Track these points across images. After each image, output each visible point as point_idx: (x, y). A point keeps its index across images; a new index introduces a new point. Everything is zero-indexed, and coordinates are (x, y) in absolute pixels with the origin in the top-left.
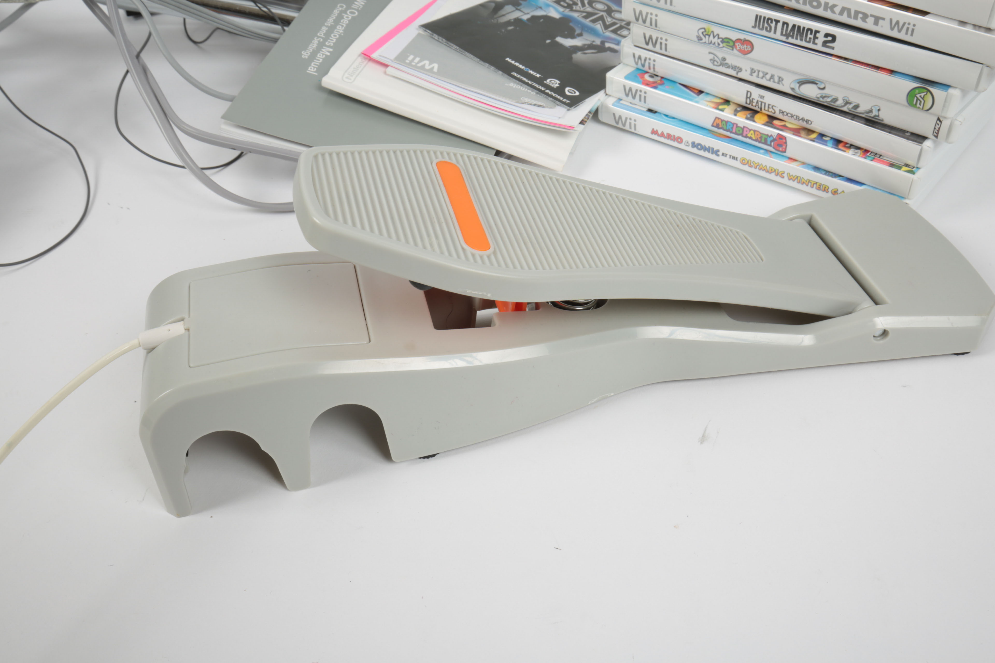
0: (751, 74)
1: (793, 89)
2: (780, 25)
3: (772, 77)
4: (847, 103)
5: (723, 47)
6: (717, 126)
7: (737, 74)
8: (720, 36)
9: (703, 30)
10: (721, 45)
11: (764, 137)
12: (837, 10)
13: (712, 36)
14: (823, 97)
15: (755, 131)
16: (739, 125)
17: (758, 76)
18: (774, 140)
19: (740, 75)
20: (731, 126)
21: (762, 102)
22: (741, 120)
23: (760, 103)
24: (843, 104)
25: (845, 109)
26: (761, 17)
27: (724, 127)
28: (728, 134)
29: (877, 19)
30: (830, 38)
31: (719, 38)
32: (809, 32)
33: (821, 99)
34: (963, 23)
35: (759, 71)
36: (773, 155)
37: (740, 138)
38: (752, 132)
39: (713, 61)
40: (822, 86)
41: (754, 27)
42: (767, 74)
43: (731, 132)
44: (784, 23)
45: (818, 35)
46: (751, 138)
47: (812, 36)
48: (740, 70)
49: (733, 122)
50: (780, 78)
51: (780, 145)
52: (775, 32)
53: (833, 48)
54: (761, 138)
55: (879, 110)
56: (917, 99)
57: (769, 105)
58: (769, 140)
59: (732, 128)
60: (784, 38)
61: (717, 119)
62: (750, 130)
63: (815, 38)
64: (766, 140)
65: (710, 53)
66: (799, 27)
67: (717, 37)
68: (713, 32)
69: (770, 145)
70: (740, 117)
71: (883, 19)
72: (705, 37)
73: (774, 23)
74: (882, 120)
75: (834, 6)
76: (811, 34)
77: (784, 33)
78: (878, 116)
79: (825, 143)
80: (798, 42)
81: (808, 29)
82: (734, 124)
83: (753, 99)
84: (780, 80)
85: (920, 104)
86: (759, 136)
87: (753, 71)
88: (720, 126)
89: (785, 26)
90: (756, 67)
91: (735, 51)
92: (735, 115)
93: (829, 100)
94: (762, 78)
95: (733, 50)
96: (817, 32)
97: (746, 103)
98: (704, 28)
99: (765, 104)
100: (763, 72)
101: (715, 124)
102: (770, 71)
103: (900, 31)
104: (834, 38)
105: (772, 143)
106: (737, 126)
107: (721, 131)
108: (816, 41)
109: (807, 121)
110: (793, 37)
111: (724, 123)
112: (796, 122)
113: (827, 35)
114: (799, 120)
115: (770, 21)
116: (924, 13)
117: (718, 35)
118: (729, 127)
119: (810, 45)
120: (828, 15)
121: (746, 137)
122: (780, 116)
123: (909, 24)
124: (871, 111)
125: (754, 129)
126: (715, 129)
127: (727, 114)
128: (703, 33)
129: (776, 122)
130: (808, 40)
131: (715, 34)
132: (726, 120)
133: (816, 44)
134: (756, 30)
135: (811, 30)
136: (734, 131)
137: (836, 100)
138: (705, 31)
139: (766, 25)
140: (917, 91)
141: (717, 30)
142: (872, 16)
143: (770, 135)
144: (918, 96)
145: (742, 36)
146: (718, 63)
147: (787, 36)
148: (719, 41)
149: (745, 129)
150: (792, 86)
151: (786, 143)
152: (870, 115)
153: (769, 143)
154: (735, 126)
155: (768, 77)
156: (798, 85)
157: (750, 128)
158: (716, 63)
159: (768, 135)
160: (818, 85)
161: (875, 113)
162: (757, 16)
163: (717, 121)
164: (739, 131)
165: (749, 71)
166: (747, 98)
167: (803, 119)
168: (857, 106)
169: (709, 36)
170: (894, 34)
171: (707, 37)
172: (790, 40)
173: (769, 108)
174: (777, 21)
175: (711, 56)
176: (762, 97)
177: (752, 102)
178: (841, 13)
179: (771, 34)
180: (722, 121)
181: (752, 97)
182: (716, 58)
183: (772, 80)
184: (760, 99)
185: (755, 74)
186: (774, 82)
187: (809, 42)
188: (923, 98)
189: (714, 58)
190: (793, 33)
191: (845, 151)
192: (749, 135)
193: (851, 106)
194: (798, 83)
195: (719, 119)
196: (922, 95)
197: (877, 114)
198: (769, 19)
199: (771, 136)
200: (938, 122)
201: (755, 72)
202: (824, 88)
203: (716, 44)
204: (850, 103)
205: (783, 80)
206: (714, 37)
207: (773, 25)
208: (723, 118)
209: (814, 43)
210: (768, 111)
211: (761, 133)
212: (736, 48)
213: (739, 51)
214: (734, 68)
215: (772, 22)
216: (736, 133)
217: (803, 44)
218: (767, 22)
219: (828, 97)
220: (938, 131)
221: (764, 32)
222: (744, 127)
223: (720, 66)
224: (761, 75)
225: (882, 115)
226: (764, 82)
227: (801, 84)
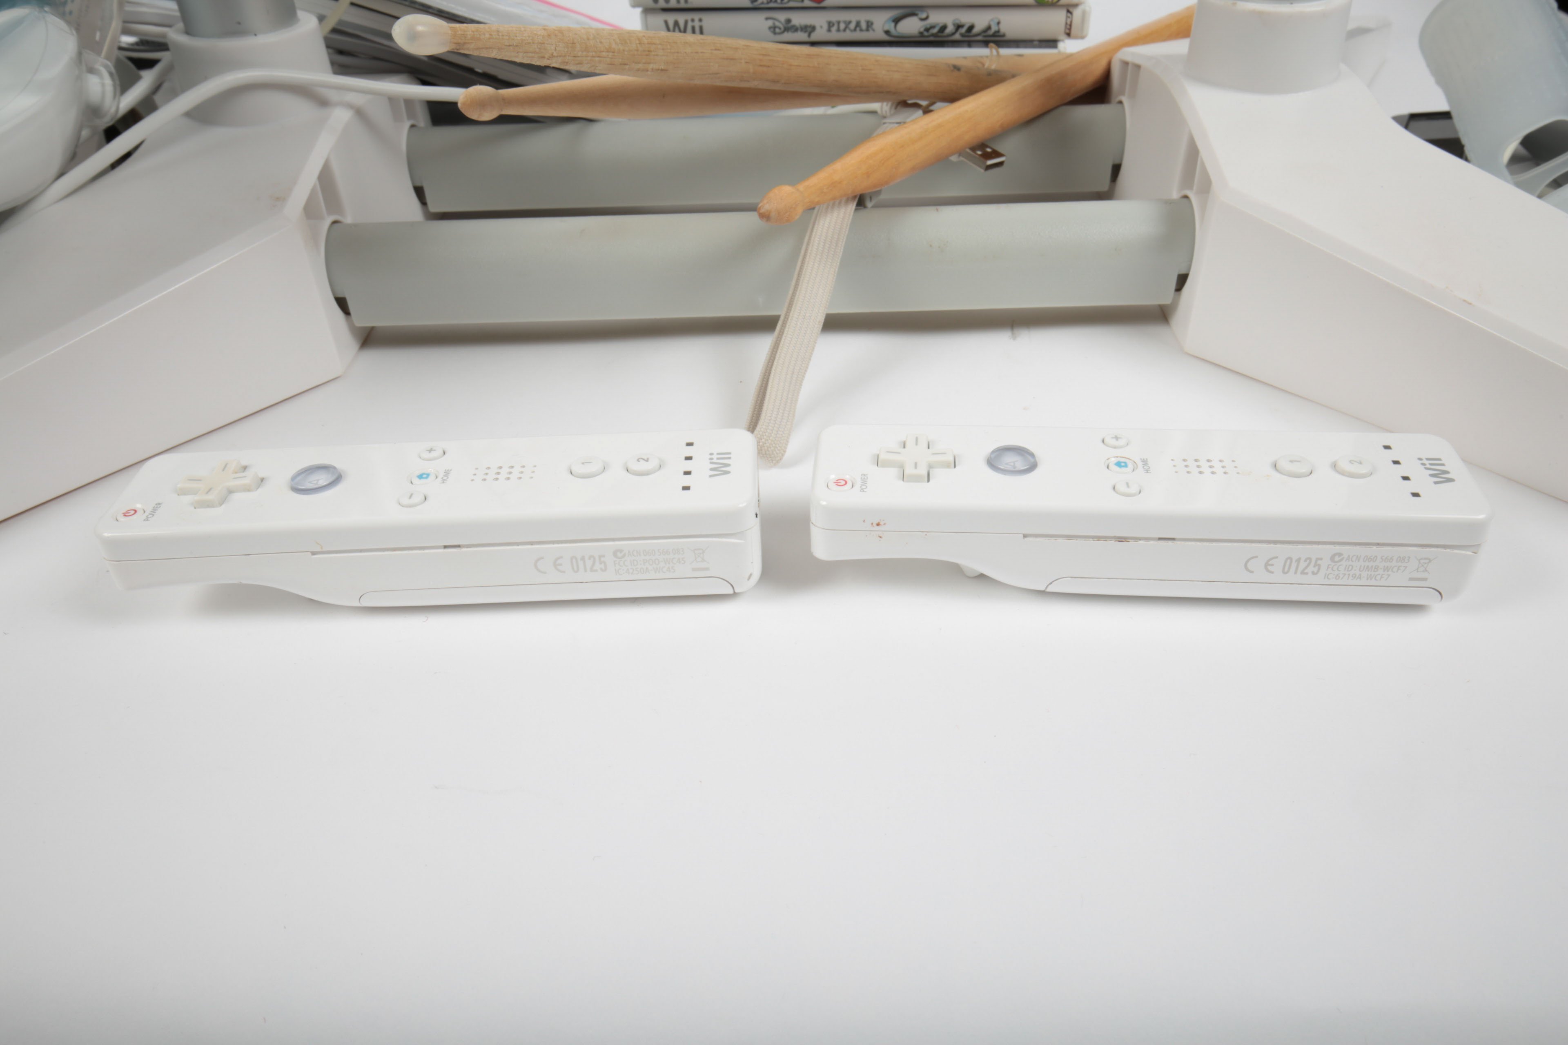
0: (829, 30)
1: (887, 32)
3: (858, 24)
4: (959, 27)
7: (809, 36)
14: (927, 30)
17: (838, 30)
19: (815, 37)
24: (954, 31)
25: (957, 37)
33: (926, 34)
35: (839, 23)
39: (773, 29)
40: (924, 16)
42: (850, 22)
48: (813, 28)
50: (868, 22)
55: (998, 23)
65: (767, 19)
74: (1004, 35)
78: (998, 31)
84: (869, 24)
87: (830, 25)
90: (834, 18)
93: (935, 31)
94: (845, 30)
100: (845, 22)
102: (854, 18)
124: (989, 28)
137: (944, 28)
146: (780, 28)
150: (886, 28)
152: (989, 32)
155: (852, 26)
156: (893, 24)
158: (777, 30)
160: (919, 15)
161: (994, 28)
165: (825, 26)
168: (971, 28)
175: (770, 23)
182: (777, 24)
183: (858, 29)
185: (834, 29)
186: (861, 30)
189: (774, 24)
193: (963, 30)
194: (894, 21)
197: (997, 29)
200: (1069, 15)
201: (833, 25)
202: (927, 17)
204: (963, 26)
205: (872, 24)
214: (804, 29)
219: (934, 27)
220: (1071, 25)
223: (783, 32)
224: (842, 26)
225: (1003, 28)
226: (848, 36)
227: (897, 21)
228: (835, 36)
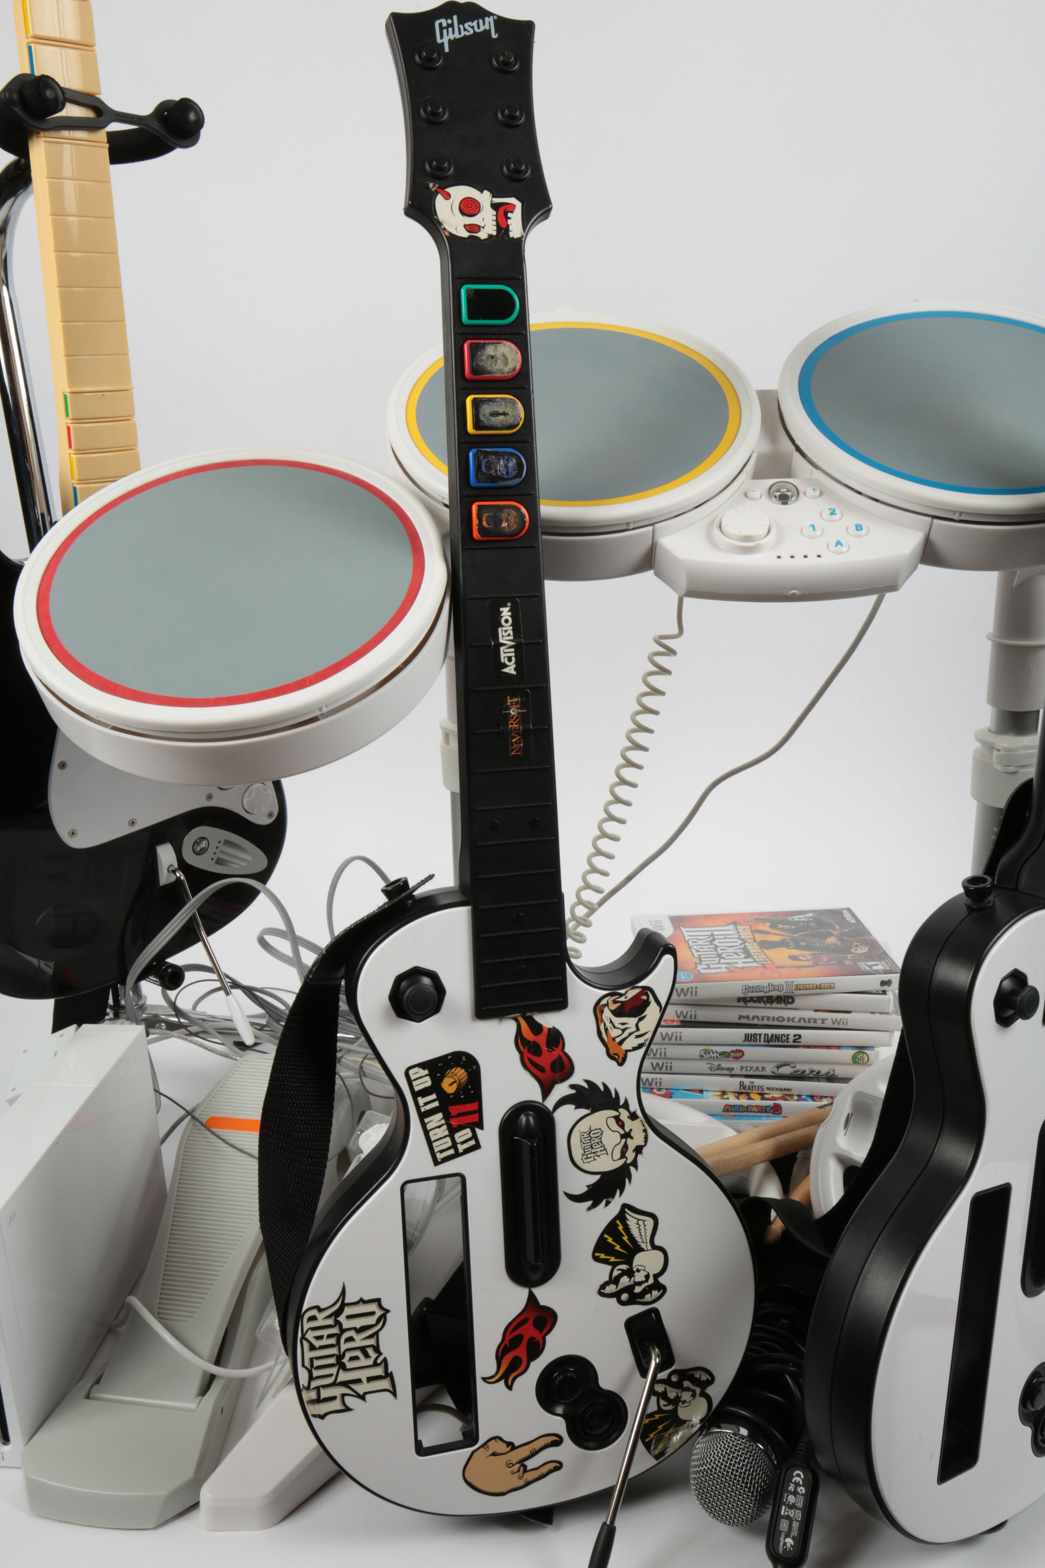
0: (741, 1070)
1: (773, 1072)
2: (762, 1037)
3: (757, 1068)
4: (812, 1071)
5: (721, 1058)
6: (727, 1111)
7: (730, 1072)
8: (718, 1052)
9: (704, 1051)
10: (719, 1057)
11: (764, 1108)
12: (796, 1020)
13: (711, 1053)
14: (795, 1072)
15: (757, 1106)
16: (744, 1105)
17: (746, 1070)
18: (772, 1108)
19: (733, 1073)
20: (738, 1107)
21: (752, 1086)
22: (743, 1101)
23: (751, 1087)
24: (809, 1073)
25: (811, 1075)
26: (748, 1034)
27: (733, 1110)
28: (736, 1114)
29: (823, 1021)
30: (797, 1037)
31: (717, 1053)
32: (783, 1036)
33: (794, 1074)
34: (873, 1013)
35: (747, 1067)
36: (773, 1118)
37: (746, 1114)
38: (755, 1107)
39: (711, 1069)
40: (793, 1066)
41: (745, 1041)
42: (753, 1067)
43: (738, 1112)
44: (765, 1035)
45: (789, 1037)
46: (754, 1112)
47: (785, 1038)
48: (733, 1069)
49: (739, 1104)
50: (763, 1067)
51: (778, 1110)
52: (760, 1041)
53: (800, 1042)
54: (762, 1109)
55: (834, 1071)
56: (859, 1059)
57: (758, 1086)
58: (768, 1109)
59: (739, 1109)
60: (766, 1043)
61: (726, 1106)
62: (753, 1106)
63: (788, 1038)
64: (766, 1110)
65: (708, 1064)
66: (776, 1035)
67: (715, 1053)
68: (712, 1050)
69: (770, 1112)
70: (743, 1098)
71: (827, 1019)
72: (706, 1054)
73: (758, 1036)
74: (837, 1076)
75: (794, 1018)
76: (785, 1037)
77: (766, 1040)
79: (805, 1100)
80: (777, 1043)
81: (782, 1035)
82: (740, 1106)
83: (745, 1086)
84: (763, 1069)
85: (861, 1061)
86: (761, 1108)
87: (742, 1068)
88: (730, 1110)
89: (766, 1036)
90: (744, 1065)
91: (730, 1058)
92: (739, 1099)
93: (799, 1073)
94: (750, 1070)
95: (728, 1058)
96: (788, 1035)
97: (740, 1089)
98: (705, 1049)
99: (755, 1087)
100: (750, 1067)
101: (725, 1110)
102: (755, 1065)
103: (839, 1024)
104: (800, 1036)
105: (771, 1111)
106: (742, 1106)
107: (731, 1113)
108: (789, 1040)
109: (788, 1090)
110: (772, 1041)
111: (732, 1107)
112: (781, 1092)
113: (795, 1036)
114: (782, 1090)
115: (755, 1036)
116: (849, 1012)
117: (716, 1051)
118: (736, 1108)
119: (785, 1044)
120: (791, 1024)
121: (751, 1111)
122: (768, 1092)
123: (843, 1019)
124: (829, 1073)
125: (755, 1105)
126: (726, 1113)
127: (732, 1100)
128: (704, 1053)
129: (766, 1096)
130: (783, 1040)
131: (714, 1051)
132: (733, 1104)
133: (789, 1042)
134: (747, 1043)
135: (784, 1035)
136: (741, 1110)
137: (804, 1072)
138: (706, 1050)
139: (753, 1038)
140: (857, 1054)
141: (714, 1048)
142: (820, 1019)
143: (768, 1105)
144: (859, 1057)
145: (734, 1048)
146: (714, 1068)
147: (768, 1041)
148: (718, 1055)
149: (749, 1107)
150: (773, 1070)
151: (781, 1107)
152: (829, 1075)
153: (768, 1111)
154: (741, 1107)
155: (754, 1069)
156: (776, 1069)
157: (753, 1105)
158: (713, 1069)
159: (767, 1106)
160: (791, 1066)
161: (831, 1073)
162: (746, 1034)
163: (727, 1107)
164: (745, 1109)
165: (739, 1068)
166: (741, 1085)
167: (785, 1090)
168: (819, 1072)
169: (709, 1053)
170: (836, 1026)
171: (708, 1054)
172: (771, 1043)
173: (758, 1088)
174: (760, 1035)
175: (709, 1066)
176: (752, 1083)
177: (744, 1088)
178: (799, 1021)
179: (758, 1043)
180: (730, 1106)
181: (745, 1084)
182: (713, 1066)
183: (757, 1071)
184: (751, 1085)
185: (744, 1070)
186: (759, 1071)
187: (784, 1042)
188: (862, 1057)
189: (711, 1066)
190: (773, 1039)
191: (821, 1101)
192: (753, 1110)
193: (815, 1073)
194: (777, 1067)
195: (728, 1105)
196: (861, 1056)
197: (833, 1073)
198: (754, 1034)
199: (770, 1106)
201: (744, 1068)
202: (795, 1067)
203: (715, 1057)
204: (814, 1071)
205: (765, 1068)
206: (713, 1053)
207: (758, 1037)
208: (730, 1104)
209: (787, 1042)
210: (758, 1090)
211: (761, 1106)
212: (731, 1056)
213: (733, 1058)
214: (728, 1069)
215: (757, 1036)
216: (742, 1112)
217: (780, 1043)
218: (754, 1036)
219: (798, 1071)
221: (752, 1043)
222: (748, 1106)
223: (716, 1070)
224: (749, 1069)
225: (836, 1073)
226: (752, 1073)
227: (778, 1067)
228: (744, 1072)
